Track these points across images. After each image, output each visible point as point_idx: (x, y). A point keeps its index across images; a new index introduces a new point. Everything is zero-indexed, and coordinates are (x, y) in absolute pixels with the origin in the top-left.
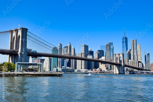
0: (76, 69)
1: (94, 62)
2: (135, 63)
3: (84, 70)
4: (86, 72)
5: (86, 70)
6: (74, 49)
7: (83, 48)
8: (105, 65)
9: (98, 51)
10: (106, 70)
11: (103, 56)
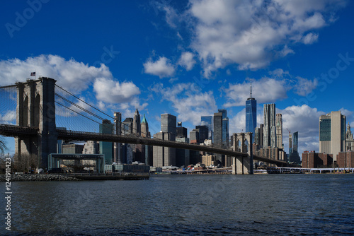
0: (152, 165)
1: (188, 150)
2: (273, 151)
3: (168, 168)
4: (173, 171)
5: (174, 167)
6: (147, 124)
7: (166, 122)
8: (213, 157)
9: (197, 127)
10: (214, 168)
11: (207, 138)
